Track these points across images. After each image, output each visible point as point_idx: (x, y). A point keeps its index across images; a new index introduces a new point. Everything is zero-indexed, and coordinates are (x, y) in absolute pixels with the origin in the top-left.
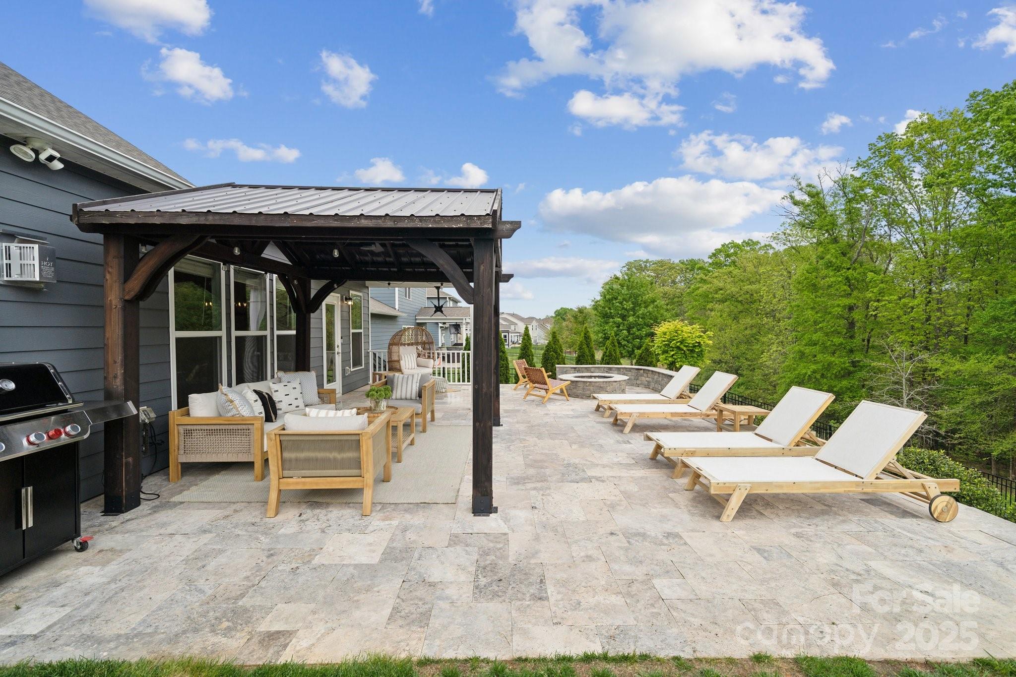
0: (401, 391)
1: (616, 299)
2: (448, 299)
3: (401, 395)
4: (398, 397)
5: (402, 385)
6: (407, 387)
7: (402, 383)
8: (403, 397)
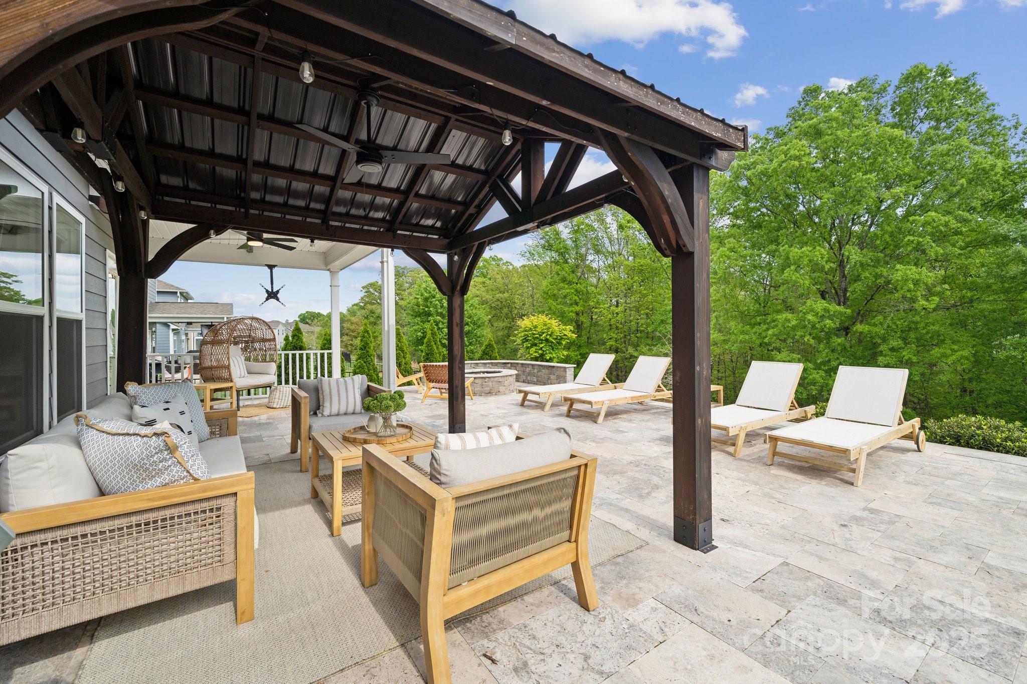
0: (339, 404)
1: (434, 297)
2: (178, 294)
3: (339, 409)
4: (335, 411)
5: (339, 394)
6: (347, 395)
7: (338, 391)
8: (343, 410)
